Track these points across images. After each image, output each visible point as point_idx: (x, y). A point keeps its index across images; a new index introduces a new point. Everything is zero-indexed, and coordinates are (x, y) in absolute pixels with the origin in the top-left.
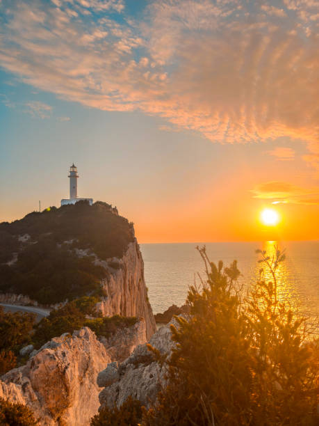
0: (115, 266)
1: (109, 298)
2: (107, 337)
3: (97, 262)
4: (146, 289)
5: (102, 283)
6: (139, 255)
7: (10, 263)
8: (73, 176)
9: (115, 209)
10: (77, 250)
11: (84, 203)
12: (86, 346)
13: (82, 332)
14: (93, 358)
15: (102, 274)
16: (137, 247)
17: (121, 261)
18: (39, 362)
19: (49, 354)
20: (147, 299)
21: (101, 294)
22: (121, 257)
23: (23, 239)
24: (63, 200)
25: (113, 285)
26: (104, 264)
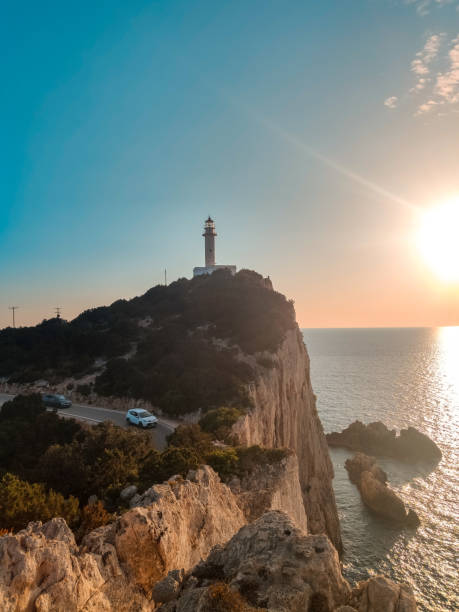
0: (267, 364)
1: (257, 409)
2: (240, 477)
3: (241, 357)
4: (314, 398)
5: (247, 388)
6: (302, 348)
7: (127, 357)
8: (209, 235)
9: (268, 281)
10: (214, 339)
11: (225, 271)
12: (202, 495)
13: (201, 473)
14: (213, 512)
15: (248, 374)
16: (299, 335)
17: (275, 357)
18: (126, 525)
19: (139, 516)
20: (315, 412)
21: (246, 404)
22: (274, 350)
23: (144, 323)
24: (196, 269)
25: (263, 391)
26: (251, 360)
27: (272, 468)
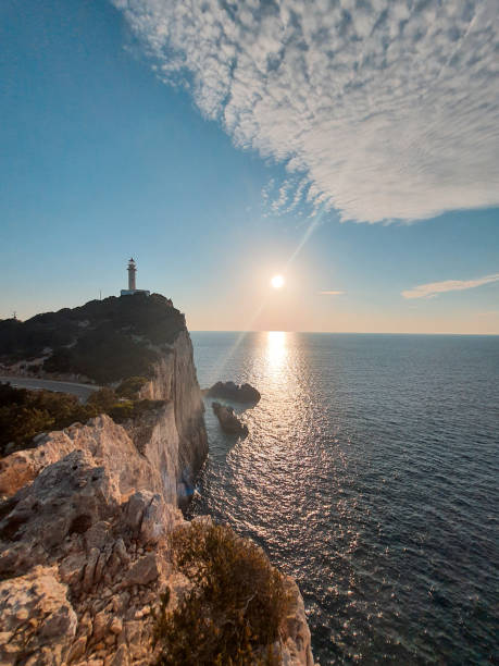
0: (168, 351)
1: (159, 378)
3: (150, 347)
4: (195, 370)
5: (154, 365)
6: (189, 342)
7: (69, 346)
8: (132, 270)
9: (170, 301)
10: (133, 336)
11: (142, 294)
15: (155, 358)
16: (188, 334)
17: (172, 347)
19: (19, 457)
20: (195, 378)
21: (152, 375)
22: (172, 343)
23: (83, 324)
24: (122, 291)
25: (164, 366)
26: (157, 349)
27: (156, 412)
